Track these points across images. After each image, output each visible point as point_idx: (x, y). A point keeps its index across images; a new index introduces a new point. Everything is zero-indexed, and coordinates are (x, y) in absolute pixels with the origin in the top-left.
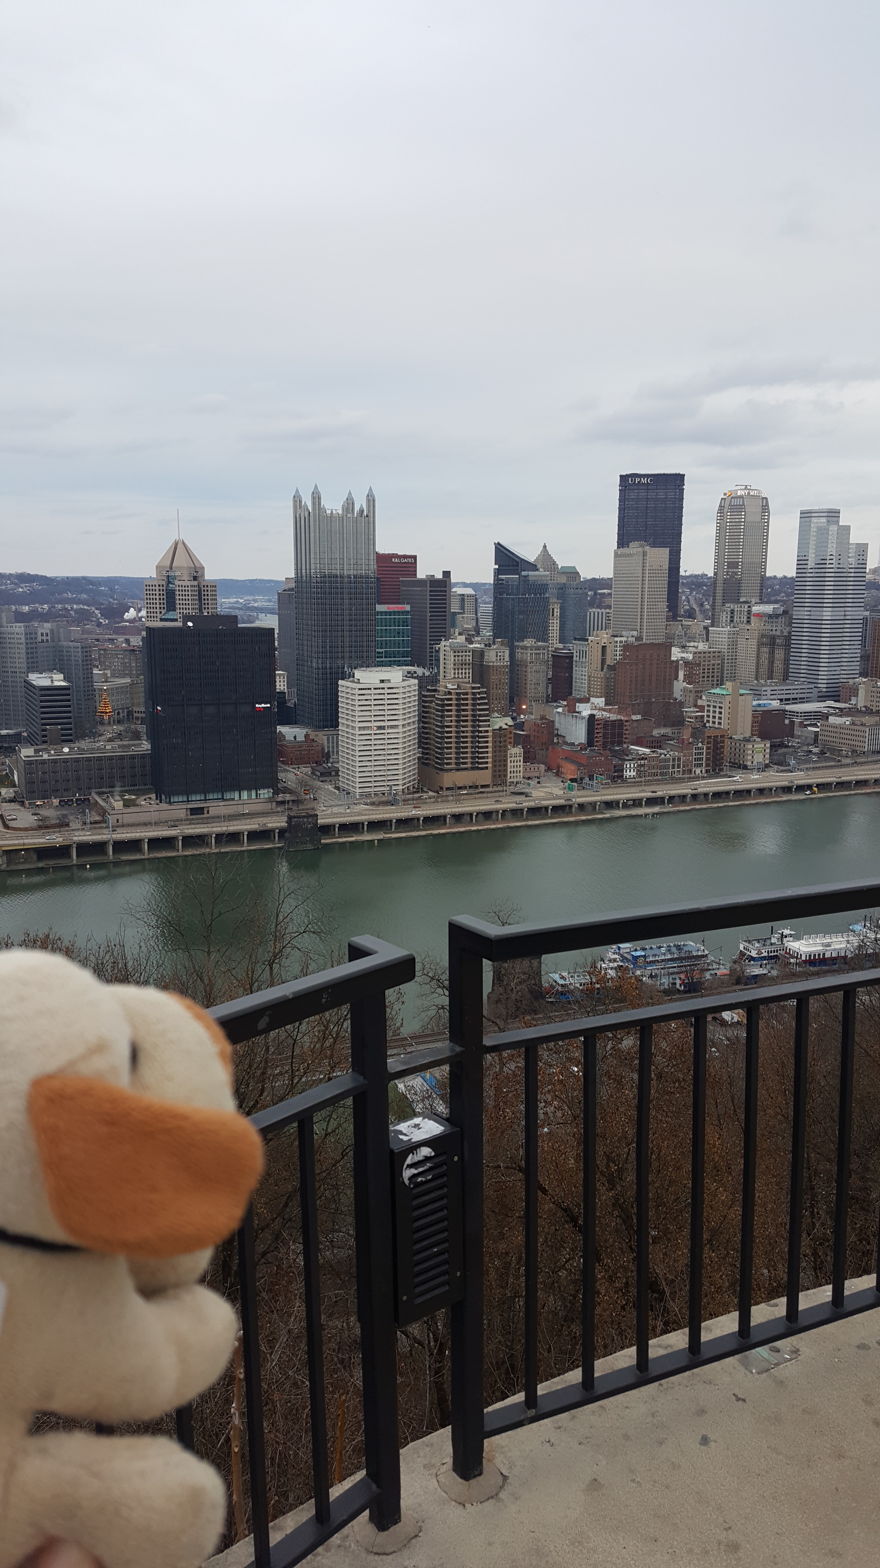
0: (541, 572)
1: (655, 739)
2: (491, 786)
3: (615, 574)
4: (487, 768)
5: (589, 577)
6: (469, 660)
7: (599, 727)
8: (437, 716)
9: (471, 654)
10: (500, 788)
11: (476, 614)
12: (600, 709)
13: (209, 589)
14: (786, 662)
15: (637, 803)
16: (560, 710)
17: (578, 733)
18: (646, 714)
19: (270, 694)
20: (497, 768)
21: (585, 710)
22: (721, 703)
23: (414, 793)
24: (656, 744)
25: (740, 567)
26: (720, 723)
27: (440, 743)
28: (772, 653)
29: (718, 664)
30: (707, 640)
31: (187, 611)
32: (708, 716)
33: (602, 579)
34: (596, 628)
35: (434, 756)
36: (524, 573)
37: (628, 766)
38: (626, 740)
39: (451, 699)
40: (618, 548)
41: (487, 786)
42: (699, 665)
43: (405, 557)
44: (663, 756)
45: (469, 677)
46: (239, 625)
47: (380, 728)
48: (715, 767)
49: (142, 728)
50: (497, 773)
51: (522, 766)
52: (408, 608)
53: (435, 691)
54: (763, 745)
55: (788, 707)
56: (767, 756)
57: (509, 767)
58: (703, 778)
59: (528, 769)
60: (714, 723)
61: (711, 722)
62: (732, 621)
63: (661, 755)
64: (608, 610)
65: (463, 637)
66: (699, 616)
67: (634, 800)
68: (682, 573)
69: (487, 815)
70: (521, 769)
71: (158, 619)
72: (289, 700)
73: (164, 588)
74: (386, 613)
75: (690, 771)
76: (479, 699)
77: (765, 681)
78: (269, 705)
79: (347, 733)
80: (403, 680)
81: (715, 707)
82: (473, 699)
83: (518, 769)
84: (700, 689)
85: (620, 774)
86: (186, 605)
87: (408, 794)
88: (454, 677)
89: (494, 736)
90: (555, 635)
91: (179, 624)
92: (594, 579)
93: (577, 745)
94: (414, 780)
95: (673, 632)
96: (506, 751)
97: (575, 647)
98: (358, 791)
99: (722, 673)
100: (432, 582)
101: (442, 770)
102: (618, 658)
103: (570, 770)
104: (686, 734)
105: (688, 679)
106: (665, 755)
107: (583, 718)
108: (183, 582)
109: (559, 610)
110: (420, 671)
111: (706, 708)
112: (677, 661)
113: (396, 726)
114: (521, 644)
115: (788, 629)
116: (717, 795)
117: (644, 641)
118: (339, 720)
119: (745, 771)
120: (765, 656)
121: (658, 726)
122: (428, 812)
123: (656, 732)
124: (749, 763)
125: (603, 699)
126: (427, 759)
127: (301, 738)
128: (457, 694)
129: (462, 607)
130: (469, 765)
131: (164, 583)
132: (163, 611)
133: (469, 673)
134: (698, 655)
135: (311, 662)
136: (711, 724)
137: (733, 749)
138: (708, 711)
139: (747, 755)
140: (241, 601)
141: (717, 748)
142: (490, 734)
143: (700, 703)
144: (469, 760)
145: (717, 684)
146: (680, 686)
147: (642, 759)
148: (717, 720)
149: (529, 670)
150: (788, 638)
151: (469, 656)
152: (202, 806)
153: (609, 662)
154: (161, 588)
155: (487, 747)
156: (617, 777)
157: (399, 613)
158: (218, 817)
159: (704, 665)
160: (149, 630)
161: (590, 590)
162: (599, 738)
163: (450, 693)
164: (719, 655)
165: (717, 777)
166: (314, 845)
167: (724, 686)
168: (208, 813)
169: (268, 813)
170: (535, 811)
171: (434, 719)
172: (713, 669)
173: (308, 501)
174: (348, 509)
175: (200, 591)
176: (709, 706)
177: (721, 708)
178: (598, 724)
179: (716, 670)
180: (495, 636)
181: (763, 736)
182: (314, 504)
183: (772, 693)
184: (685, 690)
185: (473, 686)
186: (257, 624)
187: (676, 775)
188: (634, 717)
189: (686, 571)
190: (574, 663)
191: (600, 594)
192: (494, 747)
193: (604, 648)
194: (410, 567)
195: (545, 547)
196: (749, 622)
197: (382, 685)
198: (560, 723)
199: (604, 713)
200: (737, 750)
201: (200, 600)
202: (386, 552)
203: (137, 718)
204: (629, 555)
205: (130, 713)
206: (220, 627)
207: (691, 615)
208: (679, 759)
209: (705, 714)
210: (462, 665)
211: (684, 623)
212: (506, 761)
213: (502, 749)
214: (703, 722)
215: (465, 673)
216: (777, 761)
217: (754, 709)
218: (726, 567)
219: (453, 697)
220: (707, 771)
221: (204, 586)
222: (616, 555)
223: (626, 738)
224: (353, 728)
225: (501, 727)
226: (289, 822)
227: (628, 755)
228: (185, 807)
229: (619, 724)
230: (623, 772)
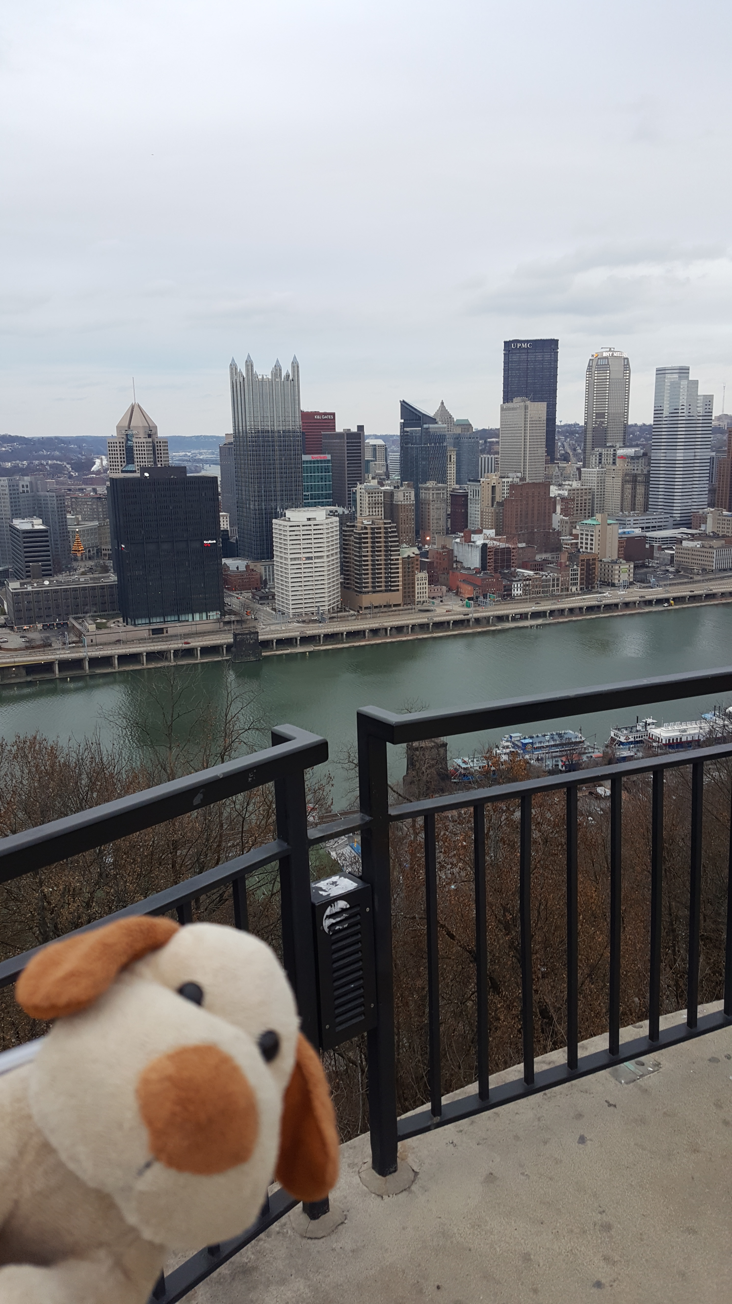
0: (440, 425)
1: (539, 563)
2: (402, 605)
3: (501, 425)
4: (398, 590)
5: (480, 428)
6: (381, 500)
7: (491, 554)
8: (356, 547)
9: (382, 495)
10: (409, 607)
11: (386, 461)
12: (492, 539)
13: (162, 444)
14: (646, 496)
15: (523, 616)
16: (458, 540)
17: (473, 560)
18: (529, 542)
19: (215, 531)
20: (407, 590)
21: (479, 540)
22: (593, 531)
23: (338, 612)
24: (538, 567)
25: (606, 417)
26: (591, 549)
27: (359, 570)
28: (634, 489)
29: (589, 499)
30: (580, 479)
31: (144, 464)
32: (582, 543)
33: (491, 429)
34: (486, 471)
35: (353, 581)
36: (425, 426)
37: (516, 586)
38: (513, 565)
39: (367, 533)
40: (504, 403)
41: (399, 605)
42: (573, 500)
43: (325, 414)
44: (544, 577)
45: (381, 515)
46: (188, 475)
47: (308, 558)
48: (588, 585)
49: (110, 563)
50: (407, 594)
51: (427, 588)
52: (329, 457)
53: (354, 526)
54: (628, 566)
55: (648, 534)
56: (632, 575)
57: (416, 589)
58: (578, 594)
59: (432, 591)
60: (586, 548)
61: (584, 548)
62: (600, 463)
63: (543, 576)
64: (496, 456)
65: (376, 481)
66: (573, 459)
67: (521, 615)
68: (558, 423)
69: (399, 629)
70: (427, 590)
71: (120, 471)
72: (232, 537)
73: (124, 445)
74: (310, 462)
75: (567, 589)
76: (390, 532)
77: (629, 512)
78: (215, 542)
79: (281, 563)
80: (327, 518)
81: (587, 535)
82: (385, 533)
83: (424, 590)
84: (574, 520)
85: (510, 592)
86: (143, 459)
87: (333, 613)
88: (369, 515)
89: (403, 564)
90: (452, 477)
91: (138, 475)
92: (484, 430)
93: (473, 570)
94: (338, 601)
95: (551, 473)
96: (414, 576)
97: (469, 487)
98: (291, 611)
99: (593, 507)
100: (349, 435)
101: (361, 592)
102: (505, 496)
103: (467, 591)
104: (564, 558)
105: (565, 512)
106: (546, 576)
107: (477, 547)
108: (140, 439)
109: (455, 457)
110: (340, 510)
111: (580, 536)
112: (555, 497)
113: (321, 557)
114: (424, 486)
115: (647, 468)
116: (590, 609)
117: (528, 480)
118: (274, 553)
119: (612, 588)
120: (628, 492)
121: (540, 552)
122: (350, 628)
123: (538, 557)
124: (616, 582)
125: (494, 531)
126: (348, 584)
127: (242, 568)
128: (372, 529)
129: (375, 456)
130: (383, 588)
131: (123, 440)
132: (124, 464)
133: (381, 511)
134: (572, 492)
135: (249, 505)
136: (584, 550)
137: (603, 570)
138: (582, 539)
139: (615, 574)
140: (189, 454)
141: (590, 570)
142: (400, 561)
143: (574, 532)
144: (383, 584)
145: (589, 516)
146: (558, 518)
147: (527, 580)
148: (589, 546)
149: (431, 507)
150: (648, 476)
151: (381, 496)
152: (162, 627)
153: (498, 499)
154: (121, 445)
155: (398, 573)
156: (507, 595)
157: (321, 462)
158: (176, 636)
159: (577, 500)
160: (112, 480)
161: (481, 439)
162: (491, 563)
163: (366, 528)
164: (590, 491)
165: (589, 594)
166: (257, 657)
167: (594, 518)
168: (167, 632)
169: (217, 631)
170: (439, 625)
171: (353, 550)
172: (585, 503)
173: (242, 368)
174: (276, 374)
175: (154, 447)
176: (582, 534)
177: (592, 536)
178: (490, 552)
179: (587, 505)
180: (403, 479)
181: (628, 559)
182: (247, 370)
183: (635, 522)
184: (562, 521)
185: (385, 521)
186: (203, 473)
187: (556, 593)
188: (520, 545)
189: (561, 422)
190: (469, 501)
191: (490, 442)
192: (404, 572)
193: (493, 487)
194: (329, 423)
195: (442, 403)
196: (614, 463)
197: (309, 523)
198: (458, 551)
199: (495, 542)
200: (606, 571)
201: (154, 454)
202: (310, 411)
203: (105, 555)
204: (513, 409)
205: (99, 551)
206: (172, 477)
207: (566, 458)
208: (558, 580)
209: (579, 541)
210: (375, 504)
211: (560, 465)
212: (414, 584)
213: (411, 574)
214: (577, 547)
215: (378, 511)
216: (640, 579)
217: (620, 536)
218: (594, 417)
219: (369, 531)
220: (581, 589)
221: (157, 442)
222: (502, 409)
223: (513, 563)
224: (286, 559)
225: (409, 556)
226: (235, 639)
227: (515, 577)
228: (148, 628)
229: (507, 551)
230: (511, 591)
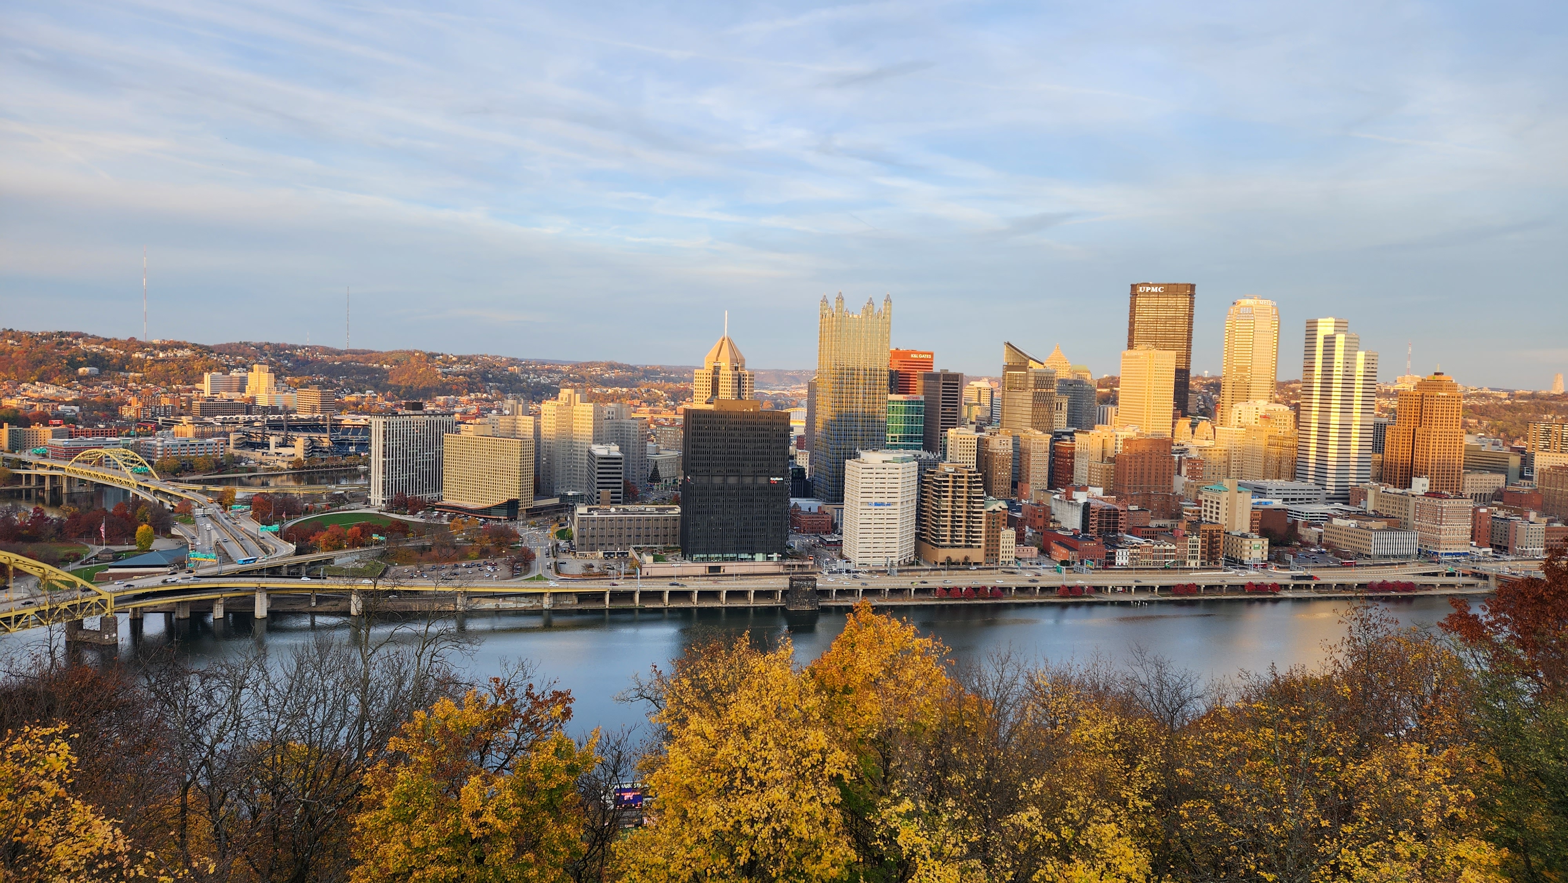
1: (1152, 531)
2: (983, 564)
3: (1122, 373)
4: (979, 547)
6: (974, 446)
7: (1095, 514)
8: (935, 496)
9: (976, 441)
10: (993, 567)
11: (991, 406)
12: (1098, 498)
13: (748, 377)
14: (1294, 463)
15: (1126, 590)
16: (1057, 497)
17: (1071, 520)
18: (1144, 506)
19: (783, 468)
20: (990, 548)
21: (1081, 498)
22: (1217, 499)
23: (910, 565)
24: (1151, 534)
25: (1249, 372)
26: (1217, 518)
27: (936, 521)
28: (1279, 453)
29: (1225, 462)
30: (1214, 439)
32: (1205, 511)
35: (930, 532)
37: (1121, 554)
38: (1122, 530)
39: (948, 482)
40: (1128, 350)
41: (979, 564)
42: (1204, 462)
43: (923, 353)
44: (1156, 546)
45: (972, 464)
47: (880, 504)
48: (1210, 560)
50: (990, 552)
51: (1015, 547)
52: (920, 398)
53: (934, 473)
54: (1262, 543)
55: (1292, 508)
56: (1266, 553)
57: (1001, 547)
58: (1198, 571)
59: (1023, 551)
60: (1211, 517)
61: (1208, 517)
62: (1238, 421)
63: (1154, 545)
64: (1116, 407)
67: (1124, 587)
68: (1193, 375)
70: (1014, 549)
71: (703, 403)
72: (808, 474)
73: (711, 376)
74: (898, 402)
75: (1185, 563)
76: (974, 484)
77: (1270, 480)
78: (783, 480)
79: (851, 508)
80: (905, 462)
81: (1212, 502)
82: (970, 482)
83: (1010, 550)
84: (1200, 484)
85: (1113, 561)
86: (727, 391)
87: (904, 566)
89: (988, 518)
93: (1072, 531)
94: (911, 554)
95: (1179, 429)
96: (999, 533)
98: (858, 559)
99: (1227, 471)
100: (946, 376)
101: (937, 546)
102: (1119, 451)
103: (1061, 554)
104: (1183, 526)
105: (1192, 474)
106: (1160, 546)
107: (1078, 505)
108: (726, 372)
109: (1067, 405)
110: (924, 454)
111: (1204, 503)
113: (895, 504)
116: (1210, 589)
117: (1146, 435)
118: (846, 496)
119: (1241, 567)
120: (1272, 456)
121: (1157, 518)
122: (921, 584)
123: (1152, 524)
124: (1246, 559)
125: (1102, 489)
126: (923, 535)
127: (815, 510)
128: (955, 477)
130: (963, 543)
131: (711, 372)
132: (708, 396)
134: (1203, 452)
136: (1208, 519)
137: (1230, 544)
138: (1206, 506)
139: (1244, 550)
141: (1213, 542)
142: (984, 515)
143: (1199, 498)
144: (963, 539)
146: (1182, 481)
147: (1135, 548)
148: (1214, 515)
149: (1031, 458)
150: (1296, 440)
151: (974, 443)
152: (719, 564)
153: (1110, 454)
154: (708, 376)
155: (981, 528)
156: (1109, 563)
157: (912, 402)
158: (732, 575)
159: (1210, 462)
162: (1092, 526)
163: (947, 476)
164: (1225, 453)
165: (1211, 571)
166: (812, 606)
167: (1226, 483)
168: (724, 571)
169: (775, 576)
170: (1023, 591)
171: (931, 499)
172: (1219, 466)
174: (867, 312)
175: (738, 380)
176: (1208, 501)
177: (1218, 503)
178: (1094, 512)
179: (1222, 468)
181: (1263, 533)
183: (1277, 491)
184: (1187, 485)
185: (974, 470)
188: (1132, 508)
190: (1075, 454)
191: (1115, 391)
192: (988, 528)
193: (1105, 441)
194: (927, 362)
196: (1256, 423)
197: (884, 466)
198: (1057, 510)
199: (1101, 502)
200: (1235, 545)
201: (739, 386)
203: (677, 486)
204: (1136, 357)
206: (744, 410)
208: (1173, 550)
209: (1203, 509)
210: (967, 451)
212: (999, 541)
213: (996, 530)
214: (1200, 516)
215: (970, 460)
216: (1275, 558)
217: (1255, 506)
218: (1235, 370)
219: (950, 480)
220: (1202, 564)
221: (744, 375)
223: (1121, 528)
225: (993, 511)
226: (791, 585)
227: (1120, 543)
228: (704, 564)
229: (1115, 513)
230: (1114, 558)
